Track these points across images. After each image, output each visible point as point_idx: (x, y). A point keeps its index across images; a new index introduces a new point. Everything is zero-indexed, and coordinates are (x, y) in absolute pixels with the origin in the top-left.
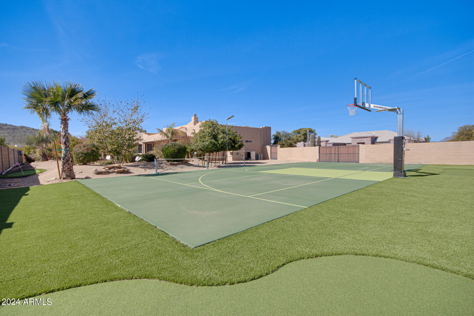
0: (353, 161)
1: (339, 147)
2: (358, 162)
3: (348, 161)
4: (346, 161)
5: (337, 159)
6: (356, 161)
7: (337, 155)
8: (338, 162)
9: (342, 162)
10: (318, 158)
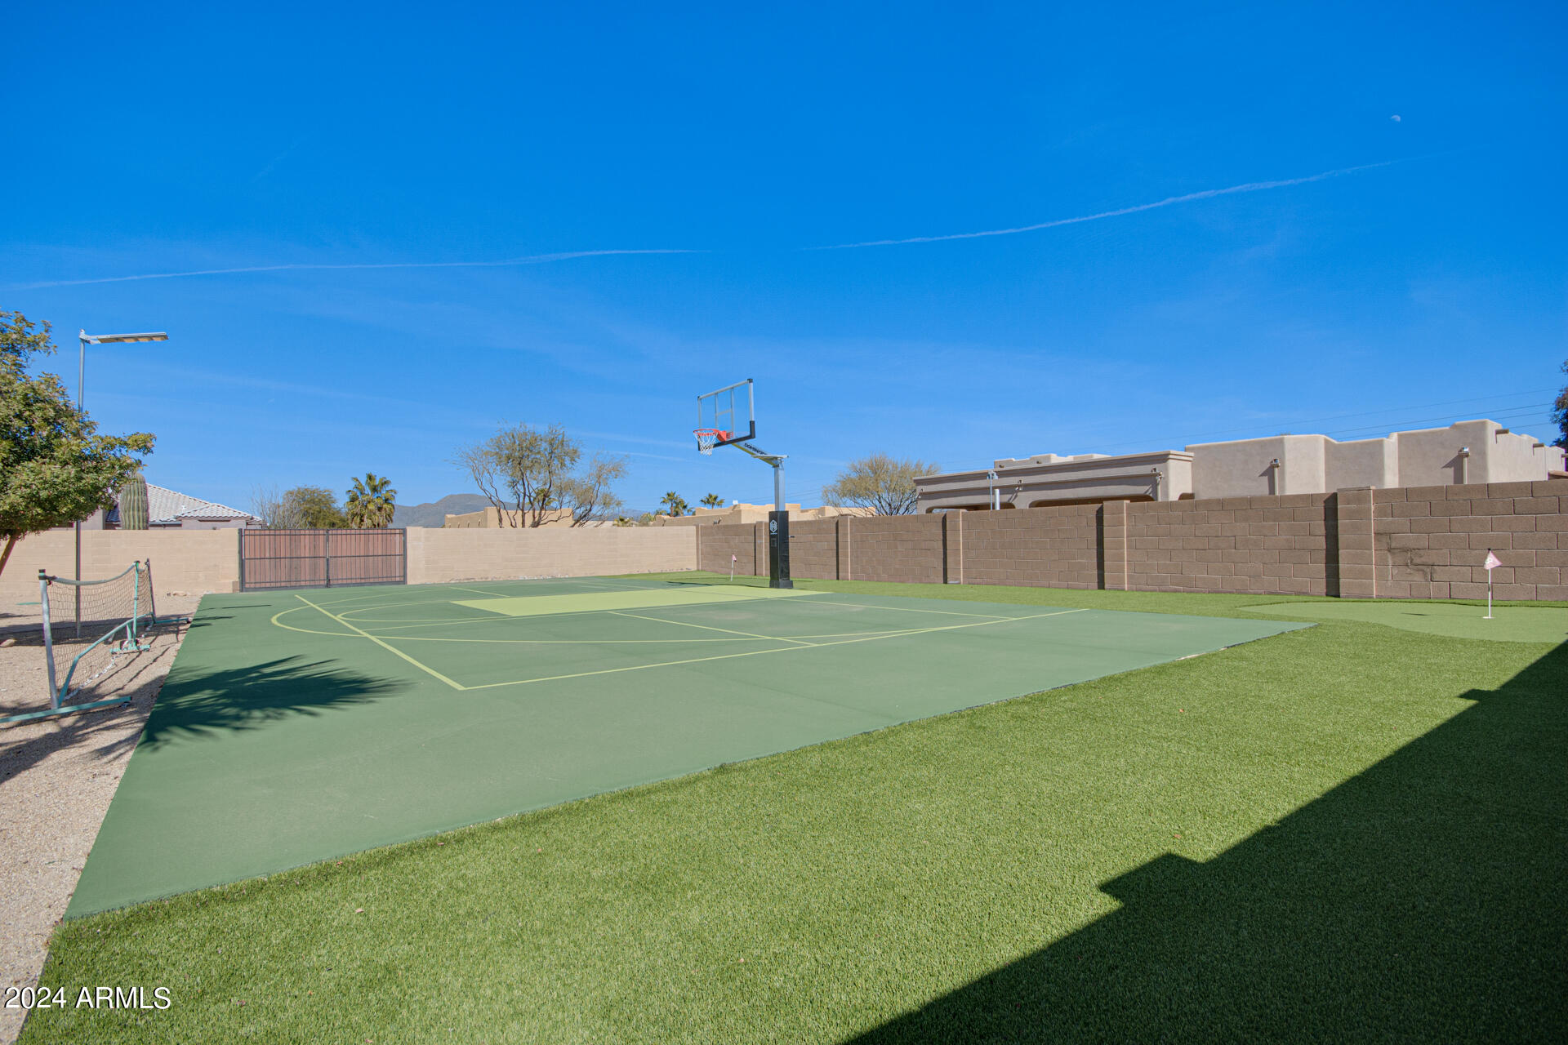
0: (385, 580)
1: (330, 532)
2: (404, 582)
3: (367, 581)
4: (359, 581)
5: (323, 576)
6: (393, 579)
7: (322, 562)
8: (328, 585)
9: (342, 585)
10: (236, 578)
